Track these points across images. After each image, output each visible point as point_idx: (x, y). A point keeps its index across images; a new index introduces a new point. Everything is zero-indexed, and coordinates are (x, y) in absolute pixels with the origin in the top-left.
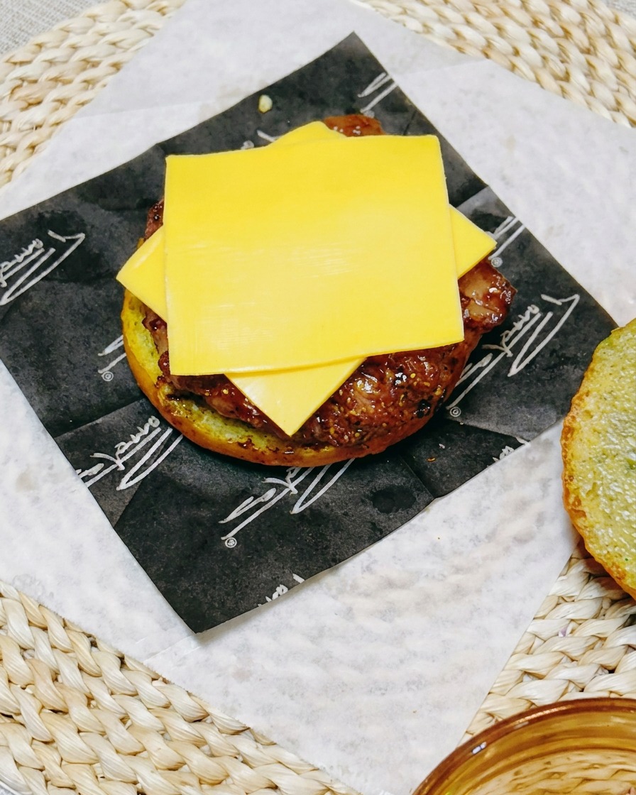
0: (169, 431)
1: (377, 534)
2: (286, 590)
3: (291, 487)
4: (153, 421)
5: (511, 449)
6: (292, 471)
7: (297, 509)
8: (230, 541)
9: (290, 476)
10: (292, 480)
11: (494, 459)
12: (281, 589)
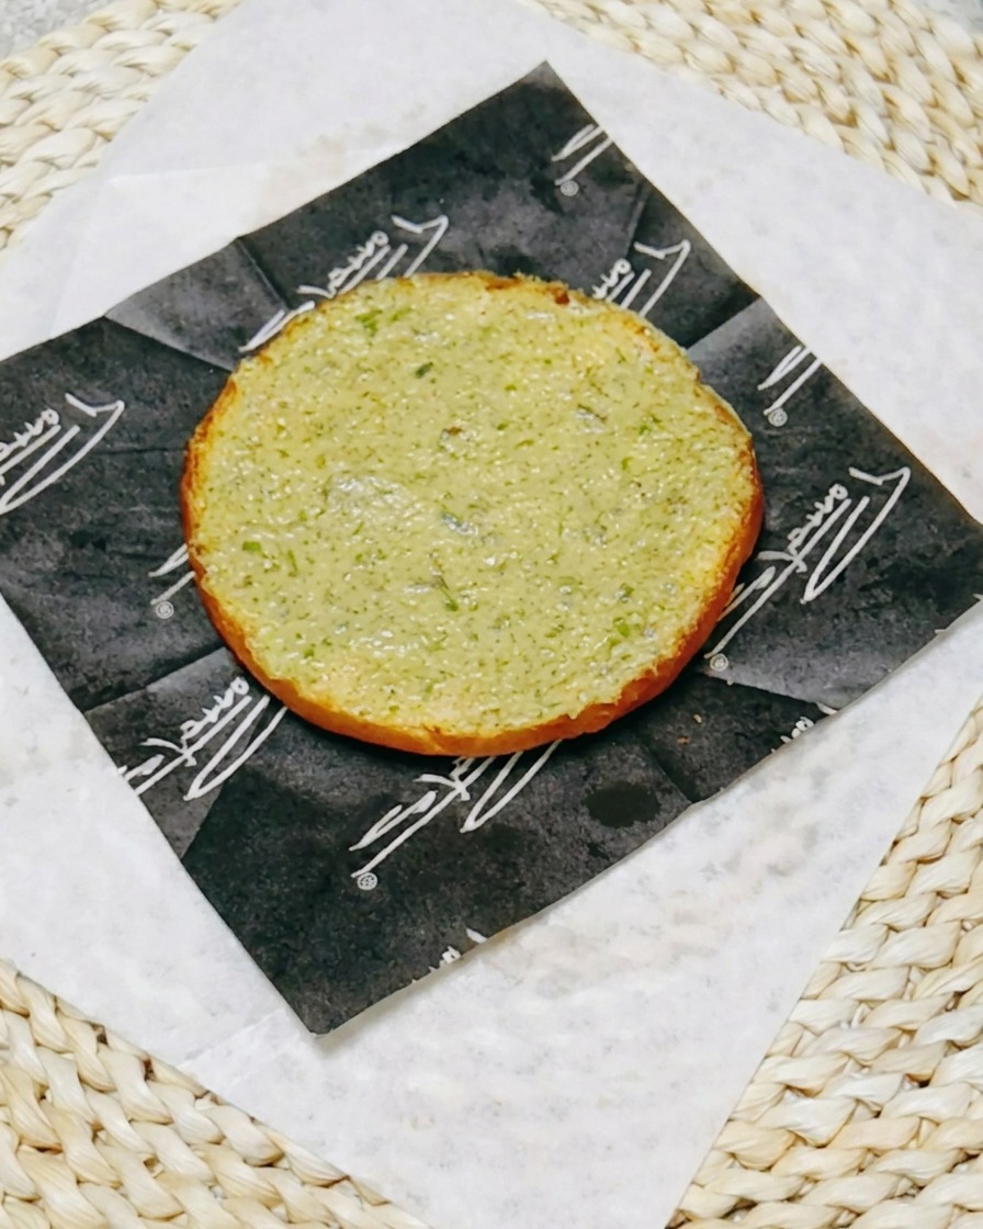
0: (264, 702)
1: (601, 859)
2: (457, 955)
3: (460, 788)
4: (240, 686)
5: (810, 723)
6: (462, 763)
7: (471, 824)
8: (366, 880)
9: (456, 773)
10: (463, 777)
11: (784, 738)
12: (449, 956)
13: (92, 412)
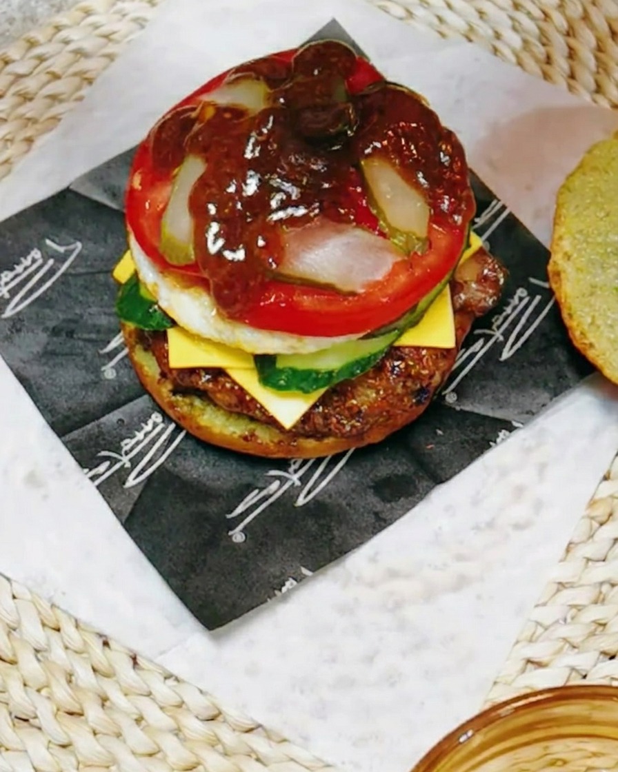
0: (172, 426)
1: (381, 523)
2: (295, 583)
3: (295, 478)
4: (157, 417)
5: (507, 433)
6: (294, 463)
7: (301, 501)
8: (238, 536)
9: (293, 467)
10: (296, 471)
11: (491, 443)
12: (290, 584)
13: (62, 249)
